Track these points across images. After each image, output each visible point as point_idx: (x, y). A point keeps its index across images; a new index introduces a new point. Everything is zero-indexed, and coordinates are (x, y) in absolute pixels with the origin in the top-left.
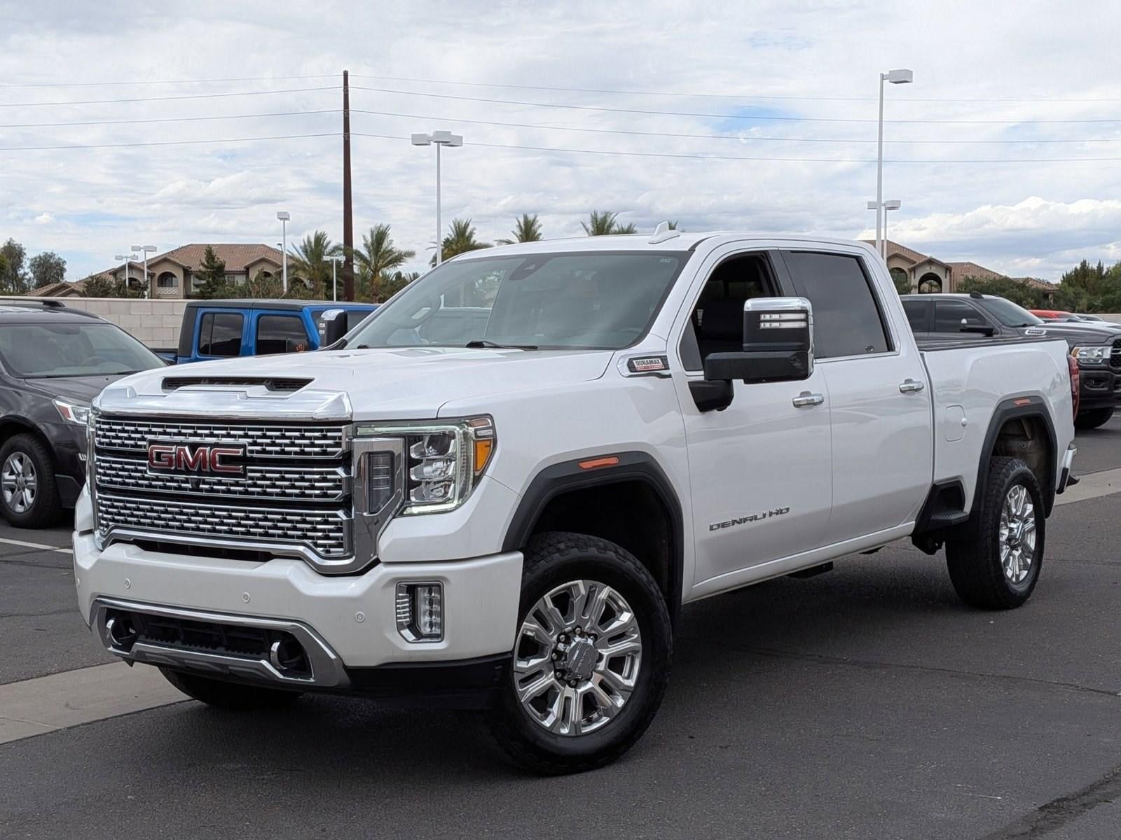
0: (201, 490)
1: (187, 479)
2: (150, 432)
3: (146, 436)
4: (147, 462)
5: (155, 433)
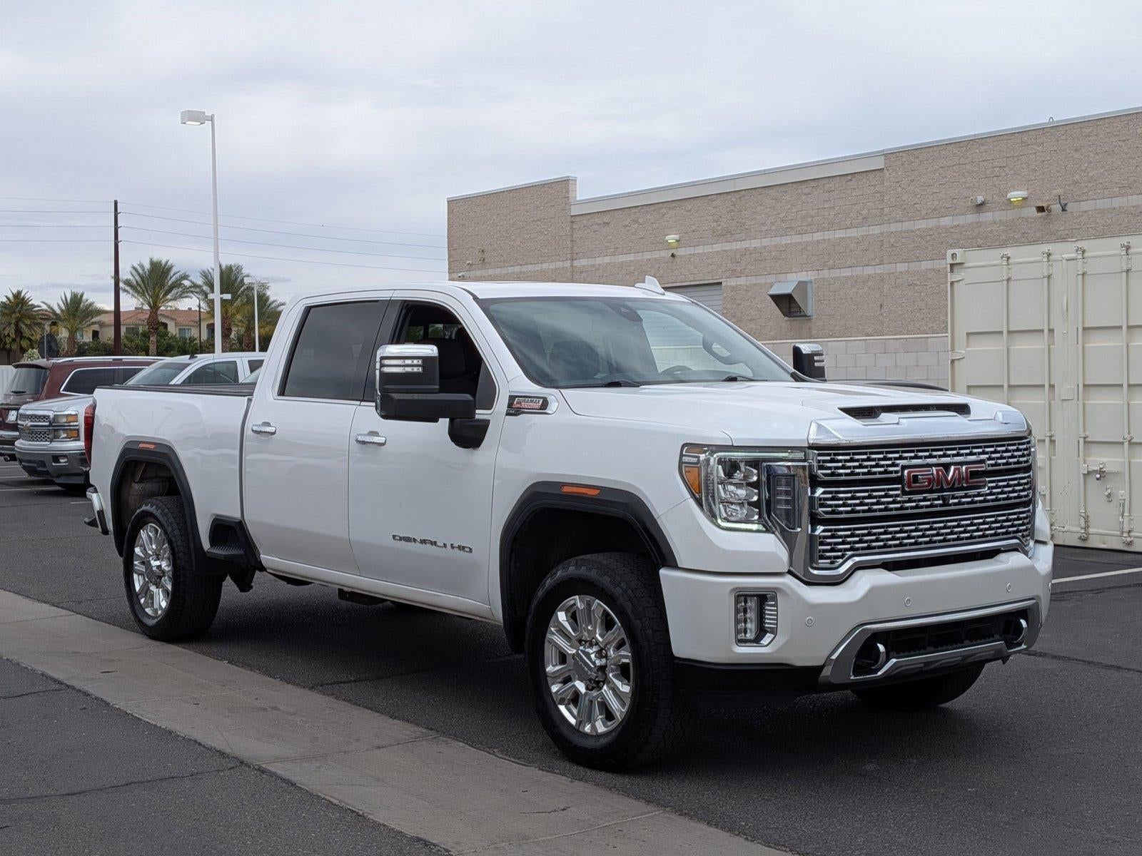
0: (950, 505)
1: (939, 496)
2: (901, 458)
3: (898, 462)
4: (900, 486)
5: (906, 458)
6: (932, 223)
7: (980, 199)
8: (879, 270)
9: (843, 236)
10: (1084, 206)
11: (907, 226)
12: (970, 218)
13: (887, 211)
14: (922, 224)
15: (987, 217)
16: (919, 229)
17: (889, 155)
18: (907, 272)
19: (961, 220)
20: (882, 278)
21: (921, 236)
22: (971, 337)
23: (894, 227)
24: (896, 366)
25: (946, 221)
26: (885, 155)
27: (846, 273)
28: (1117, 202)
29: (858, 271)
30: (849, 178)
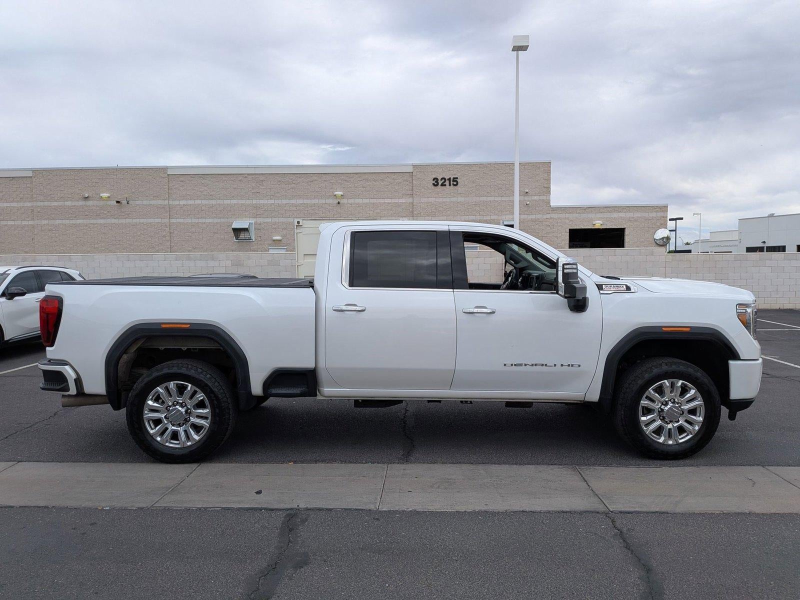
6: (60, 203)
7: (87, 195)
8: (31, 222)
9: (9, 206)
10: (138, 202)
11: (46, 204)
12: (81, 203)
13: (34, 196)
14: (56, 204)
15: (90, 203)
16: (54, 206)
17: (35, 171)
18: (48, 224)
19: (77, 203)
20: (33, 227)
21: (55, 209)
22: (305, 256)
23: (39, 204)
24: (135, 267)
25: (68, 203)
26: (33, 171)
27: (12, 223)
28: (152, 202)
29: (18, 223)
30: (11, 179)
